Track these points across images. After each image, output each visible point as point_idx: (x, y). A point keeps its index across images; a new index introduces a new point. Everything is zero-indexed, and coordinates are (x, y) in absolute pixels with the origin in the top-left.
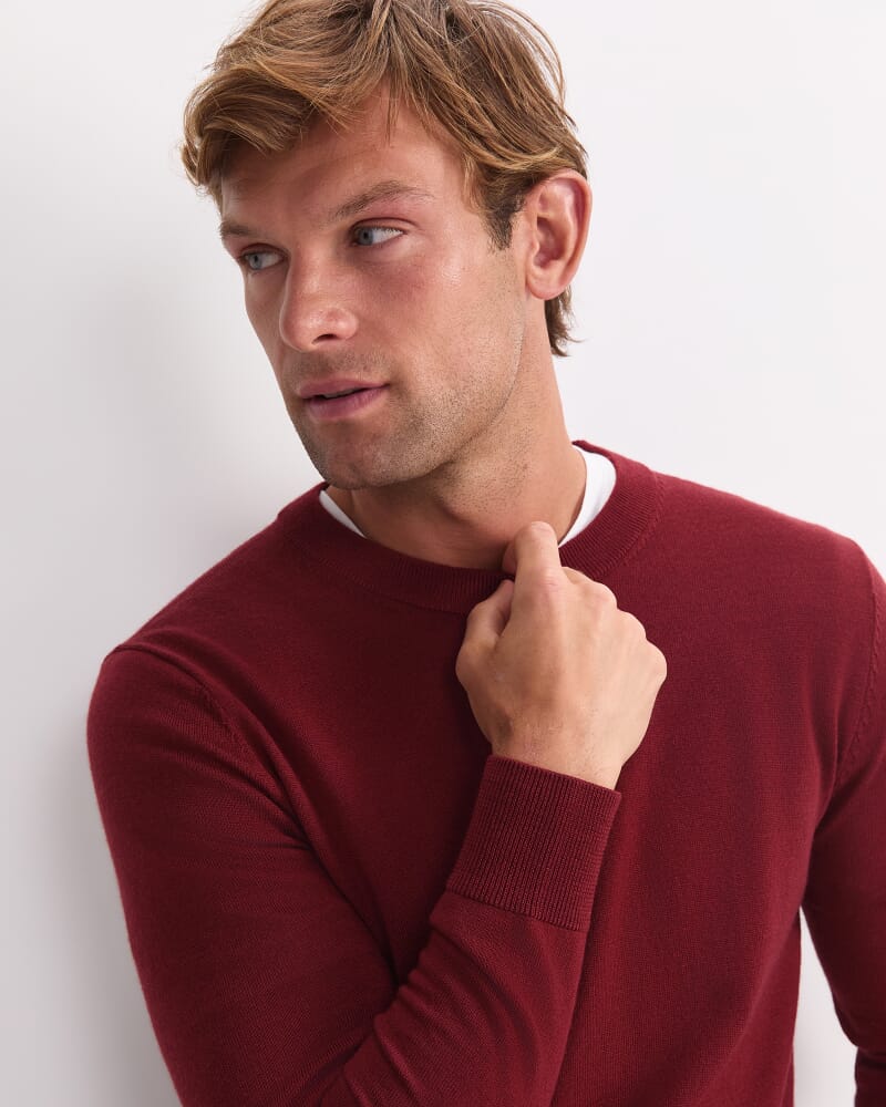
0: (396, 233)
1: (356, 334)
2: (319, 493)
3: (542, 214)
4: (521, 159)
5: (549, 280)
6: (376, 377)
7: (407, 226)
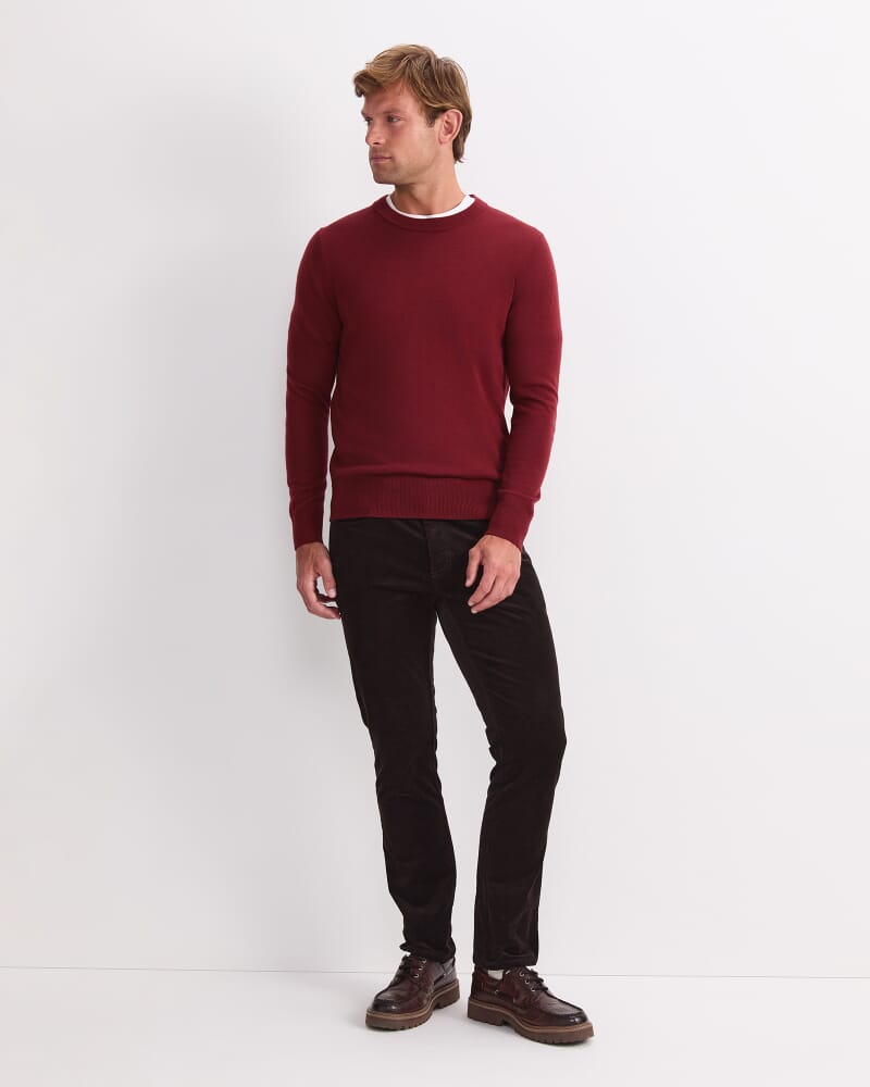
0: (398, 120)
3: (447, 121)
4: (437, 104)
5: (446, 139)
6: (387, 155)
7: (401, 118)
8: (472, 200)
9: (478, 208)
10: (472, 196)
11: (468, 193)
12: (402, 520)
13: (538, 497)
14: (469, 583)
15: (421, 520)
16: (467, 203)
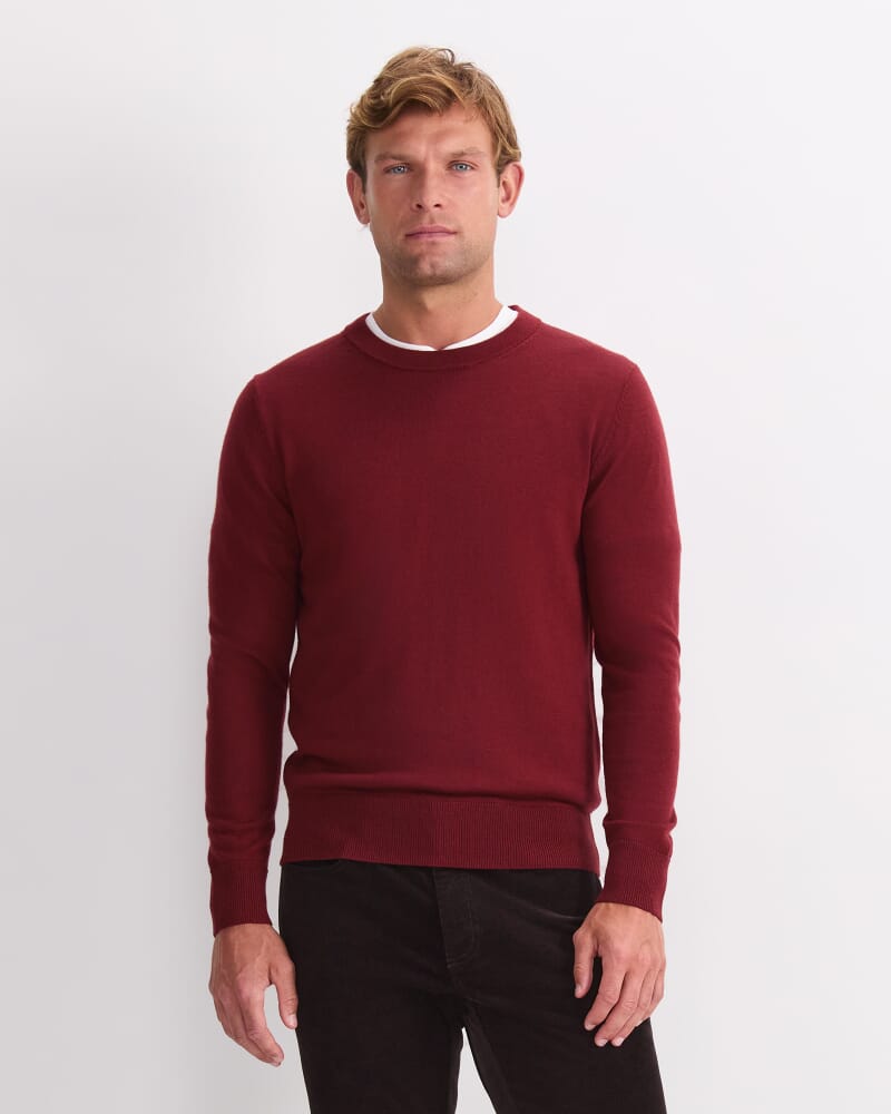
3: (505, 179)
5: (504, 209)
8: (514, 315)
9: (525, 329)
10: (514, 308)
11: (506, 303)
12: (395, 866)
13: (673, 820)
14: (580, 991)
15: (428, 870)
16: (505, 320)
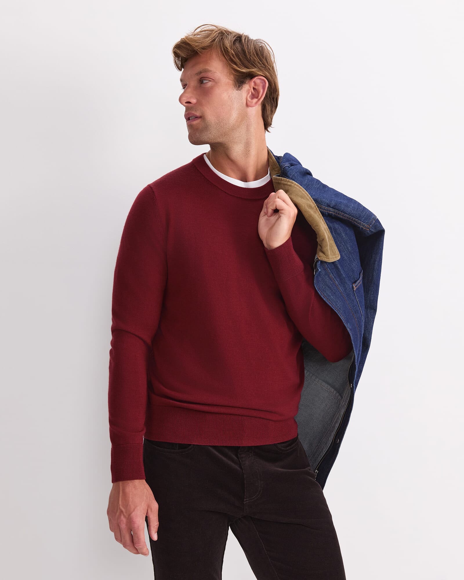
0: (208, 81)
1: (196, 103)
2: (204, 155)
3: (254, 87)
4: (245, 69)
5: (252, 102)
6: (198, 114)
7: (211, 80)
